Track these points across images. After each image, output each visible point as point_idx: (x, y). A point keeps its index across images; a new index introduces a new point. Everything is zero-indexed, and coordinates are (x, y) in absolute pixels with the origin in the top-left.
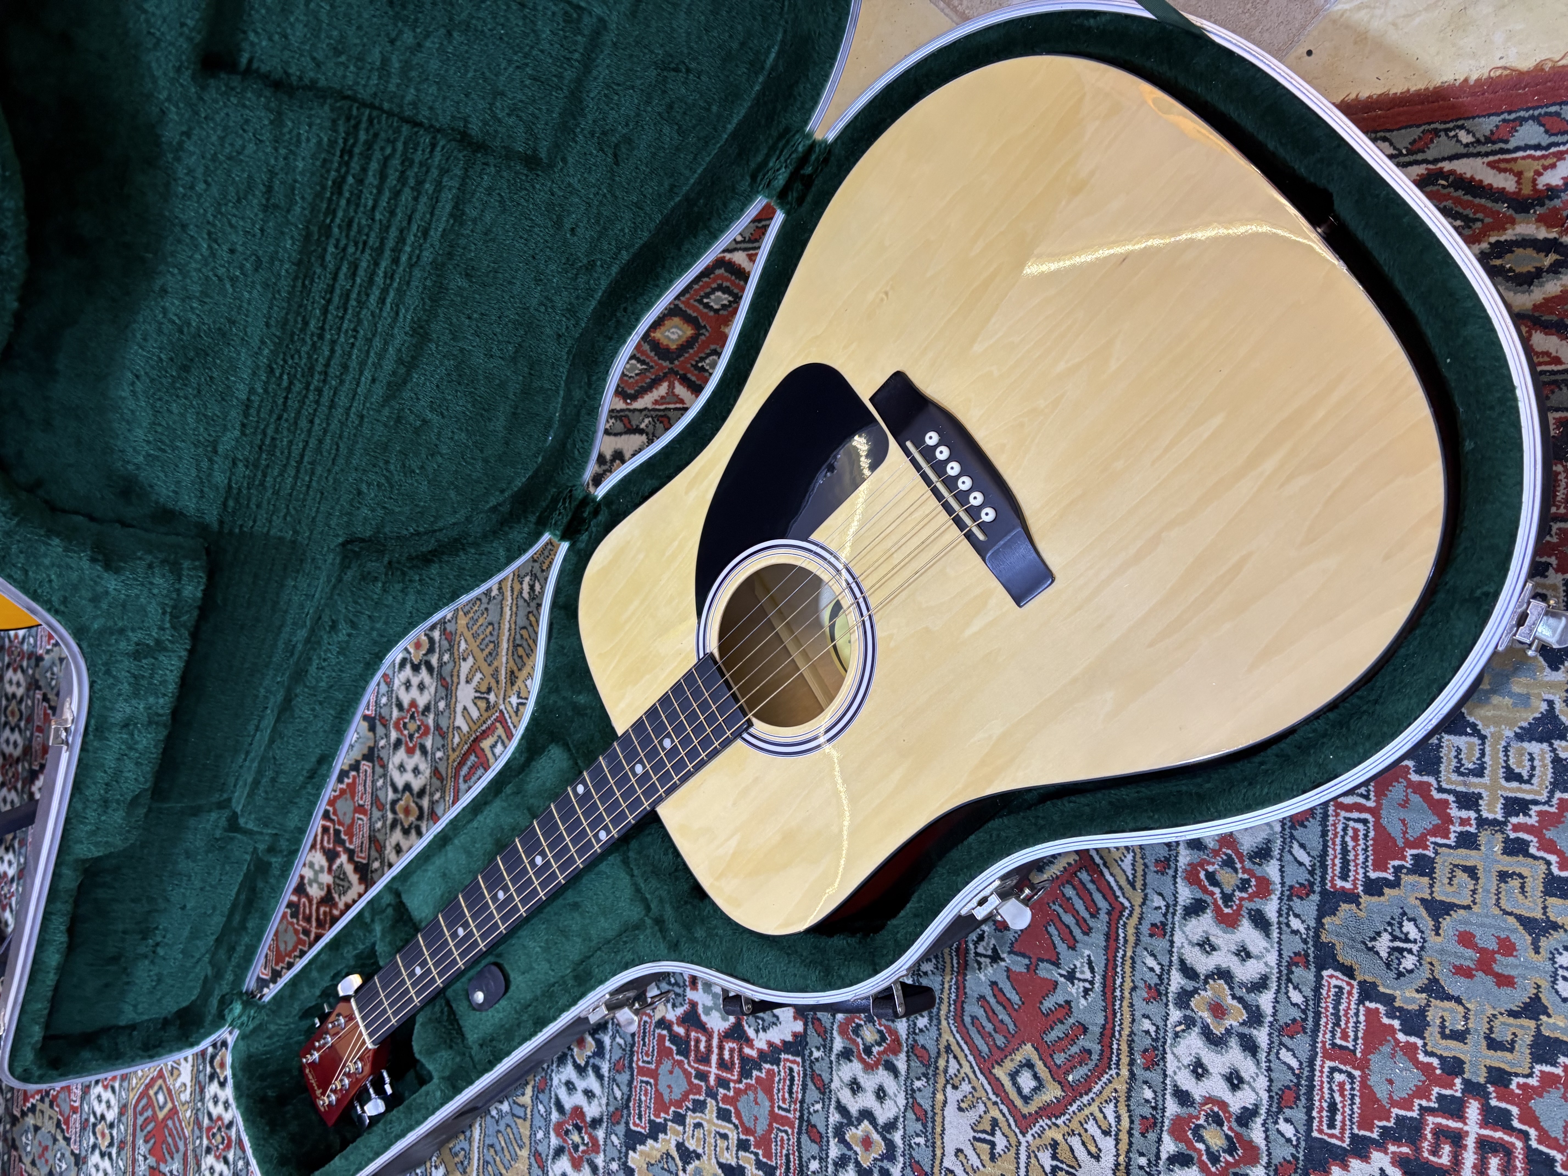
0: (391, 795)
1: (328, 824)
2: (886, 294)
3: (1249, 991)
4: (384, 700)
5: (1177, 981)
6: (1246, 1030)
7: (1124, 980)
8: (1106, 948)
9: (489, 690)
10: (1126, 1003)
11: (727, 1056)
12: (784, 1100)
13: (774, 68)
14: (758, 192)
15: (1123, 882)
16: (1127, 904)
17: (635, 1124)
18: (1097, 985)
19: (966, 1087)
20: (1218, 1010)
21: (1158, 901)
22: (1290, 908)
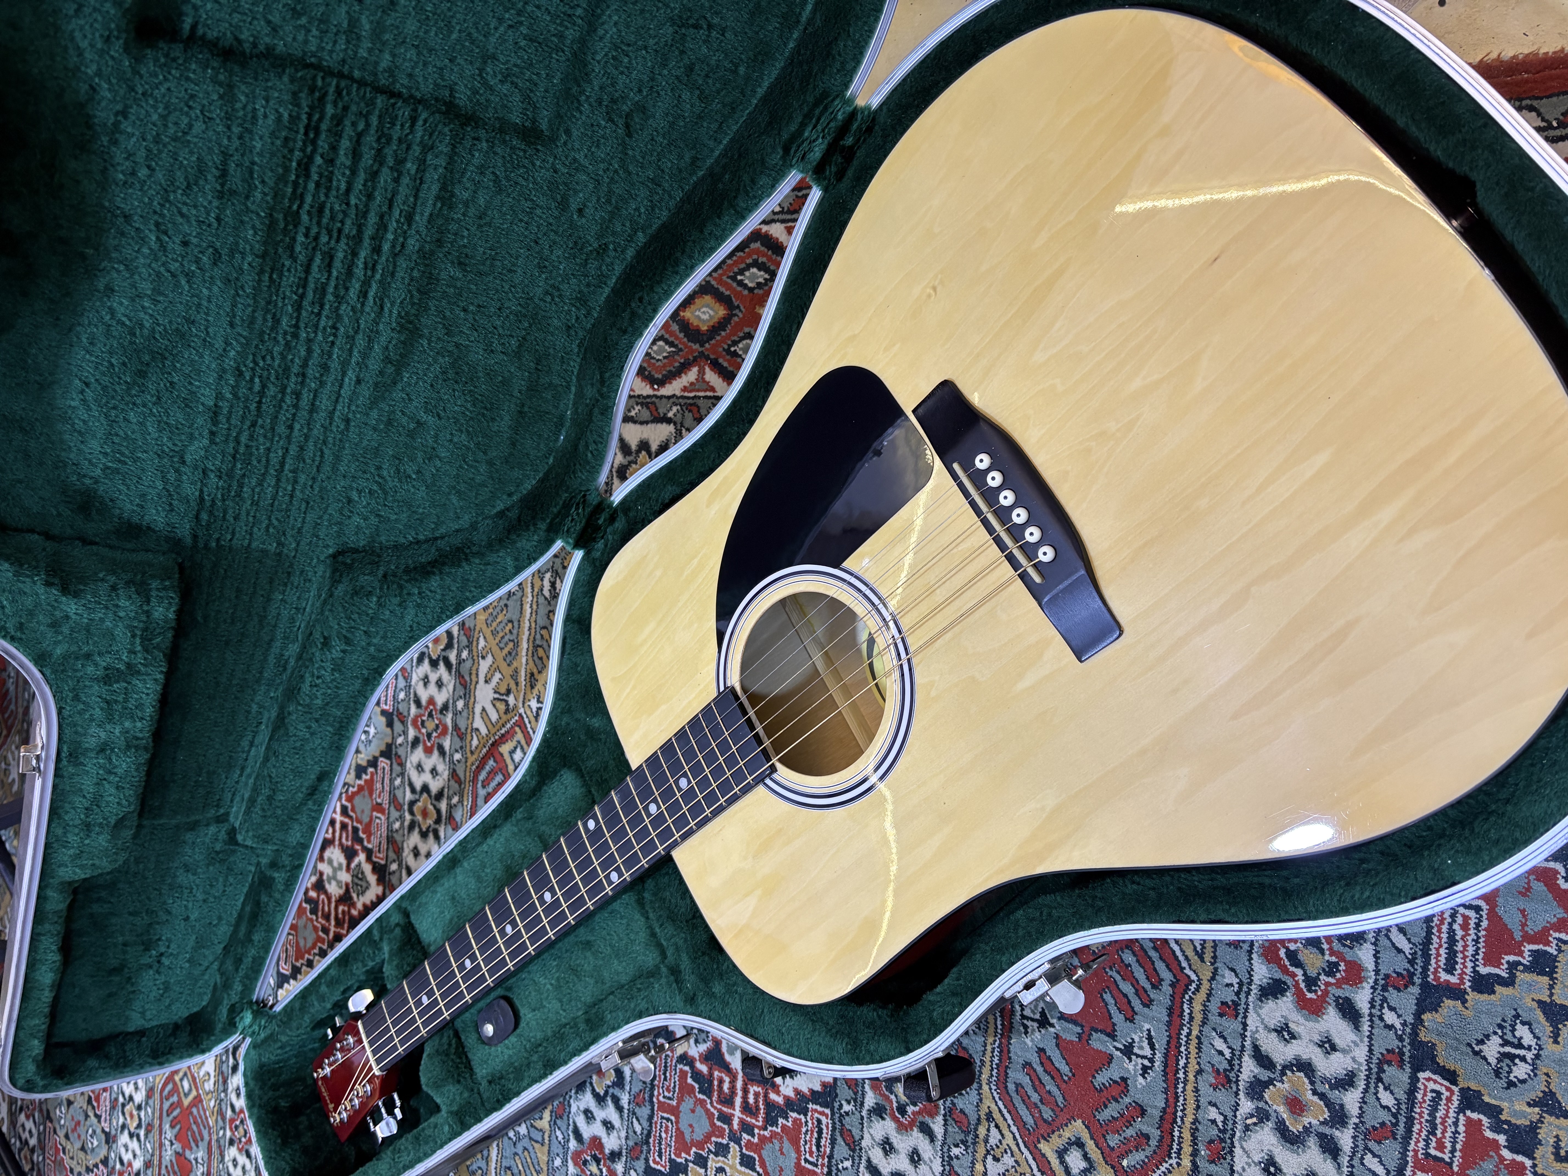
0: (409, 796)
1: (346, 820)
2: (934, 289)
3: (1332, 1087)
4: (402, 695)
5: (1249, 1068)
6: (1327, 1130)
7: (1188, 1062)
8: (1169, 1024)
9: (508, 692)
10: (1190, 1087)
11: (751, 1100)
12: (811, 1153)
13: (810, 21)
14: (792, 166)
15: (1190, 953)
16: (1194, 977)
17: (654, 1161)
18: (1157, 1064)
19: (1008, 1160)
20: (1296, 1105)
21: (1229, 978)
22: (1384, 1000)
